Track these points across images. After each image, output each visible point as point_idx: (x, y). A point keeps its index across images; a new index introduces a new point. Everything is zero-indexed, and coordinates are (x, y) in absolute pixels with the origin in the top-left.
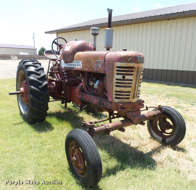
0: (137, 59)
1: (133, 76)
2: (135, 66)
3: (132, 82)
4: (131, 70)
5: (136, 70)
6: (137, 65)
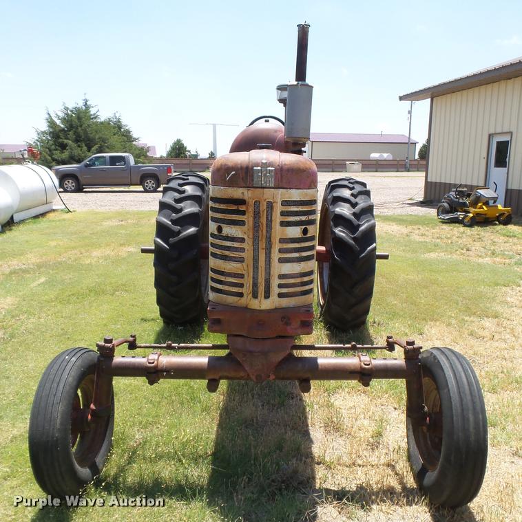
0: (253, 176)
1: (245, 228)
2: (246, 198)
3: (244, 245)
4: (235, 208)
5: (251, 210)
6: (250, 192)
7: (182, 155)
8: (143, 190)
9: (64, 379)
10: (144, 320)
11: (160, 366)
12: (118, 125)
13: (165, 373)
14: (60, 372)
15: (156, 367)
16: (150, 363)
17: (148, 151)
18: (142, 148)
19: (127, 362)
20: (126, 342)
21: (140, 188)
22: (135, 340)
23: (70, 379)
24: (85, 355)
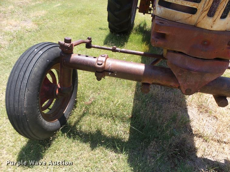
9: (30, 69)
10: (101, 29)
11: (107, 67)
13: (110, 73)
14: (28, 62)
15: (103, 68)
16: (98, 64)
19: (81, 60)
20: (84, 42)
22: (91, 42)
23: (36, 69)
24: (52, 49)
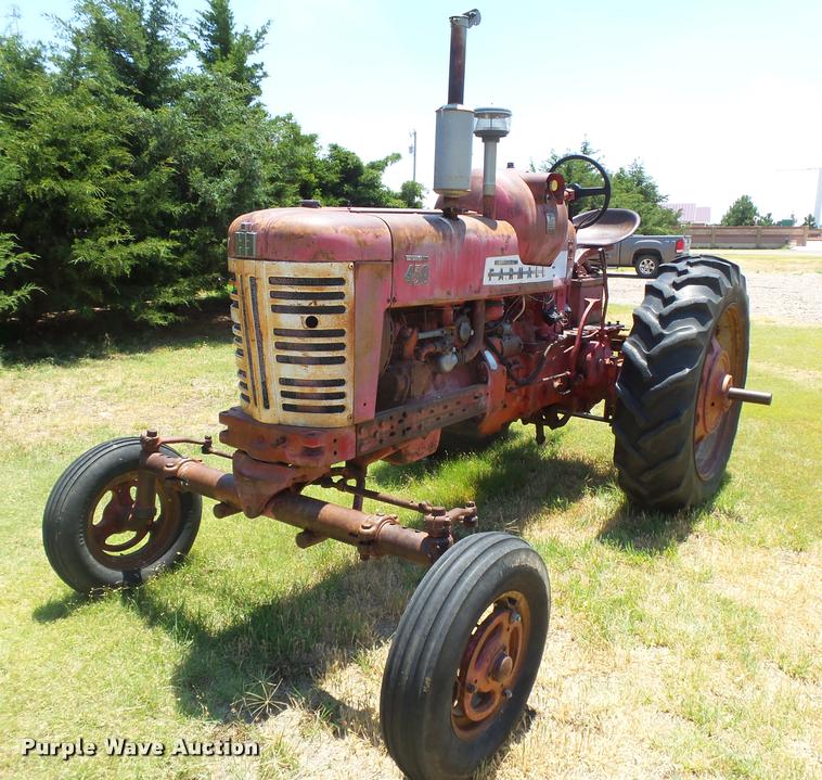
6: (235, 265)
7: (748, 221)
8: (635, 273)
11: (180, 472)
12: (638, 178)
15: (174, 473)
16: (166, 466)
17: (678, 215)
18: (670, 211)
21: (632, 271)
